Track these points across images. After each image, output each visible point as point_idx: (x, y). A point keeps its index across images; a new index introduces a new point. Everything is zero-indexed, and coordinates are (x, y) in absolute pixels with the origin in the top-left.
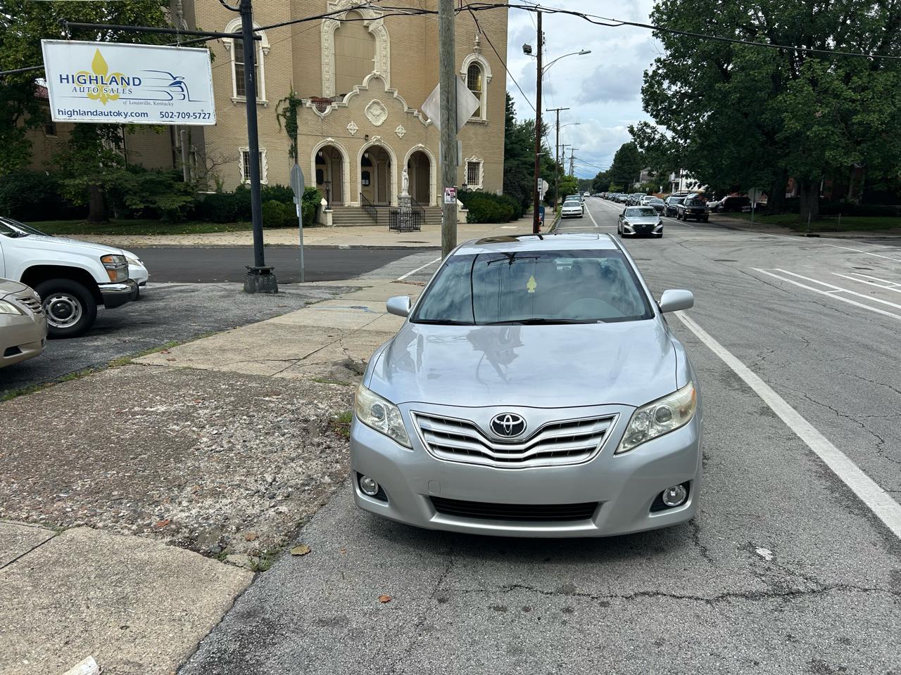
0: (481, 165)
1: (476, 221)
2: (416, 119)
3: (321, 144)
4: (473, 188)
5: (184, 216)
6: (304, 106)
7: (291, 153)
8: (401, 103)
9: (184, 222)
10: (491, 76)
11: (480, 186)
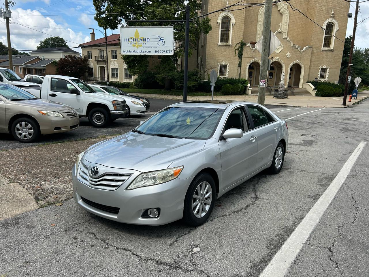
0: (328, 70)
1: (320, 95)
2: (297, 49)
3: (252, 61)
4: (322, 80)
5: (195, 89)
6: (246, 45)
7: (239, 65)
8: (290, 43)
9: (194, 91)
10: (338, 28)
11: (326, 79)
